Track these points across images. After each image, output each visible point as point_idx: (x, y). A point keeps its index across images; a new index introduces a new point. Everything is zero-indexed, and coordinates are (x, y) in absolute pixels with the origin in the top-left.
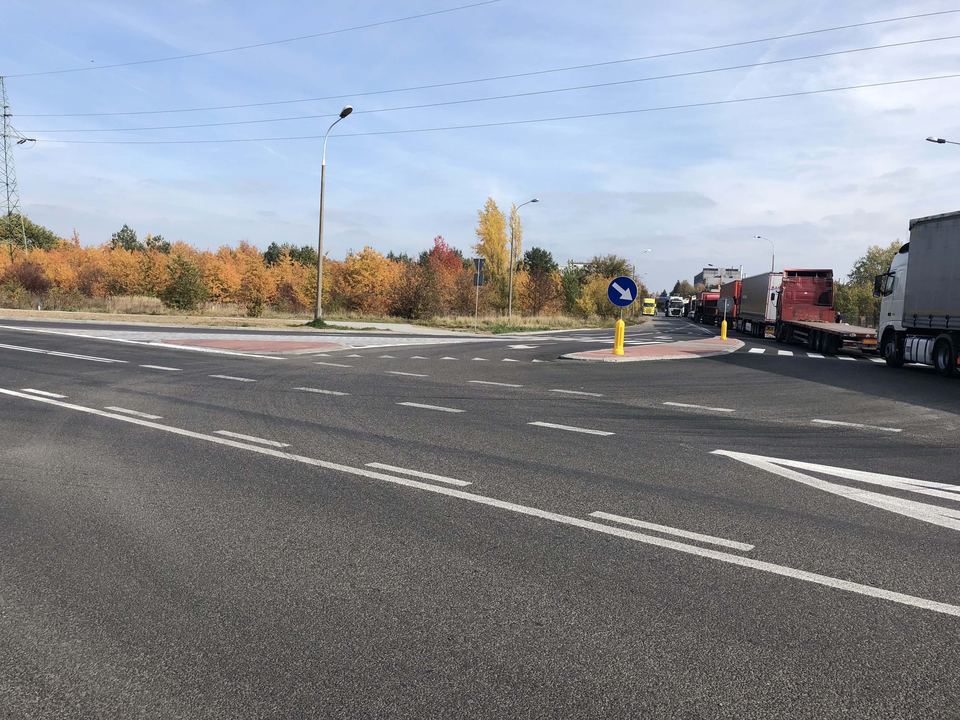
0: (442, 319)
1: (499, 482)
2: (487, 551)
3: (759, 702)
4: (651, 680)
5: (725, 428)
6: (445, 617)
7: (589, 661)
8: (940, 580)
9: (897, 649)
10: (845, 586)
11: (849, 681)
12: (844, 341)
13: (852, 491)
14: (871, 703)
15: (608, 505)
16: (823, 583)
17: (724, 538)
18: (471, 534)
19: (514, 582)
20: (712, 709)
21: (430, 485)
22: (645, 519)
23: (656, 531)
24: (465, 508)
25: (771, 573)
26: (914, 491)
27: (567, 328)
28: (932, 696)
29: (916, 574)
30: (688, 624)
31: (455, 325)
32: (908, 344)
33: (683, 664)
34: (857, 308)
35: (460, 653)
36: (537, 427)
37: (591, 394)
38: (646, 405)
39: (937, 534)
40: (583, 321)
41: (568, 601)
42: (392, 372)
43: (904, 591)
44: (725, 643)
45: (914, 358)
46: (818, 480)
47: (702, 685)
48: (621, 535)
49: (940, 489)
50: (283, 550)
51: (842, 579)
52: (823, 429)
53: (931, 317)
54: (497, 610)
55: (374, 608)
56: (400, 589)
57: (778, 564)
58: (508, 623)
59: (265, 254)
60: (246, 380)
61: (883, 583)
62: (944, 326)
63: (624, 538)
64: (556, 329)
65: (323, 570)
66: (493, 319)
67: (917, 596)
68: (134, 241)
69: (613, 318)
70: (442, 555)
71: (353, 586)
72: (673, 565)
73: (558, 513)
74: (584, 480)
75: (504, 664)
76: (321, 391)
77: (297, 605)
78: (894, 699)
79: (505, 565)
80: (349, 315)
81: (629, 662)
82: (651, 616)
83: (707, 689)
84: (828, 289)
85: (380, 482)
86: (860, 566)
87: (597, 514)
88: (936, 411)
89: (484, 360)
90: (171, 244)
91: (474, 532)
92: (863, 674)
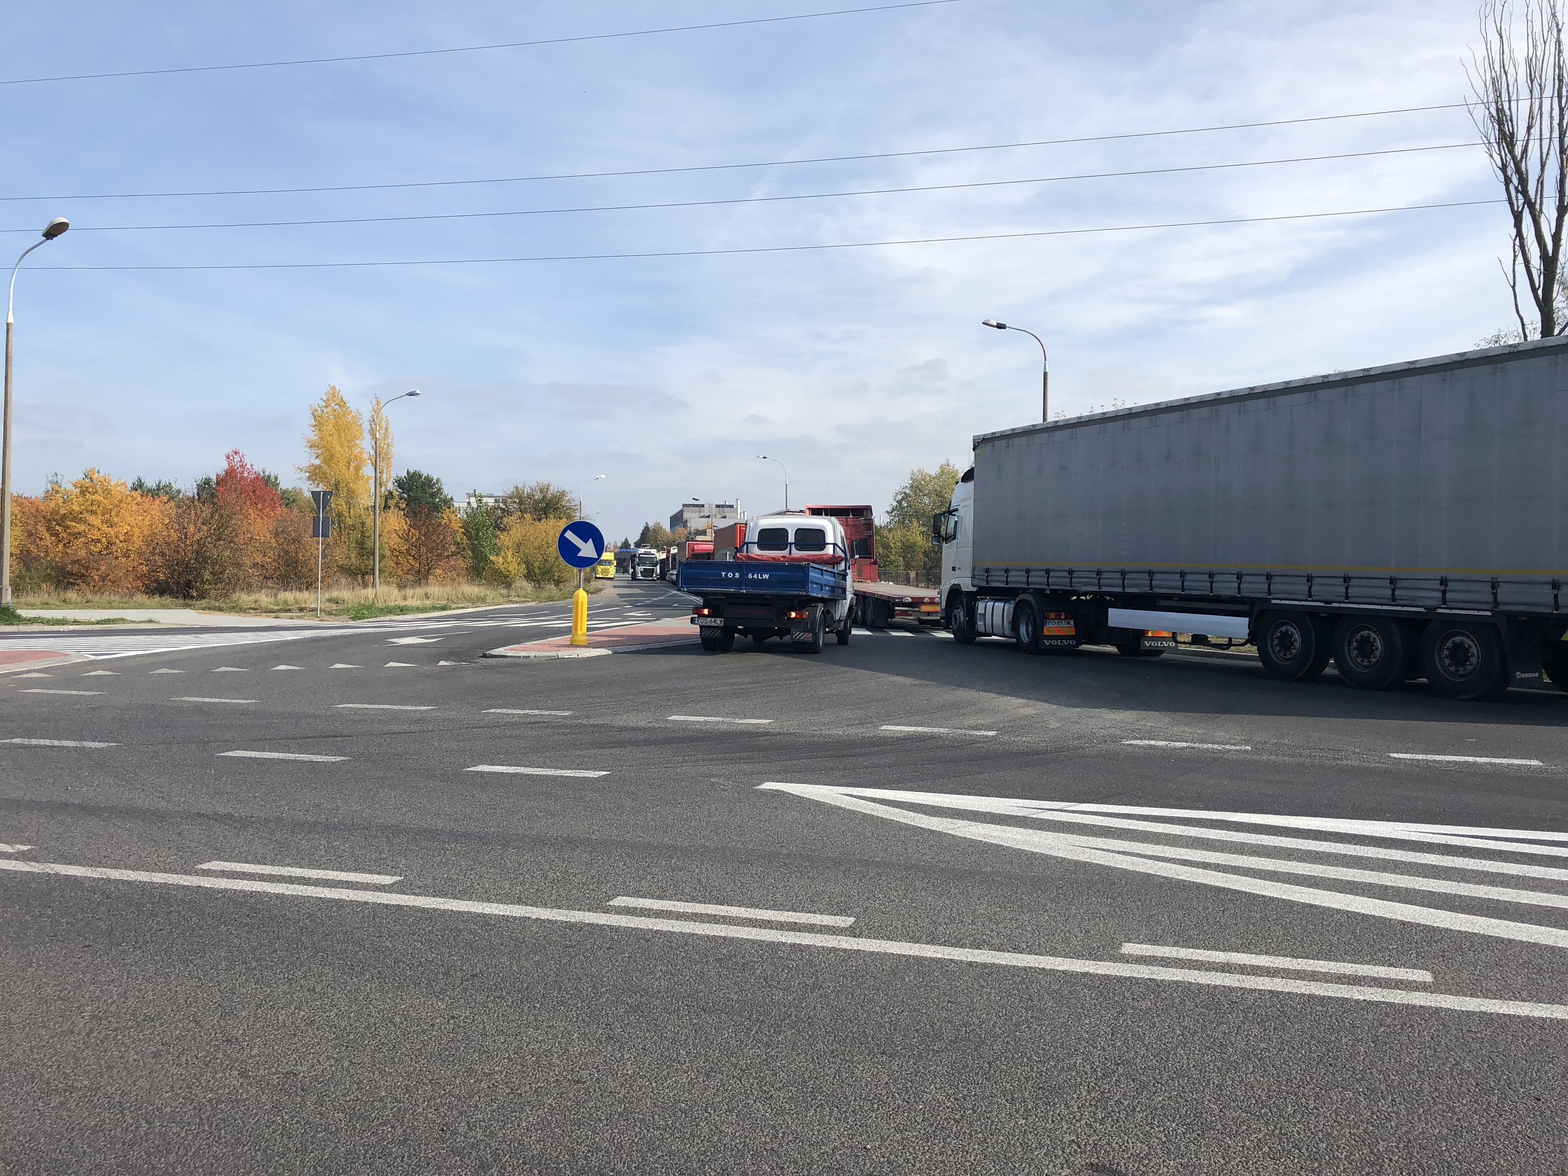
0: (251, 598)
1: (448, 871)
2: (462, 984)
3: (915, 1134)
4: (765, 1133)
5: (765, 749)
6: (424, 1098)
7: (670, 1123)
8: (1092, 932)
9: (1063, 1030)
10: (983, 957)
11: (1017, 1082)
12: (896, 608)
13: (959, 825)
14: (1051, 1107)
15: (632, 884)
16: (956, 958)
17: (810, 912)
18: (426, 960)
19: (521, 1024)
20: (858, 1156)
21: (329, 889)
22: (693, 900)
23: (715, 916)
24: (404, 921)
25: (885, 954)
26: (1033, 816)
27: (478, 604)
28: (1118, 1083)
29: (1063, 928)
30: (795, 1044)
31: (276, 608)
32: (980, 610)
33: (804, 1101)
34: (901, 559)
35: (468, 1149)
36: (482, 774)
37: (553, 713)
38: (643, 724)
39: (1074, 872)
40: (504, 591)
41: (613, 1039)
42: (187, 699)
43: (1053, 953)
44: (853, 1063)
45: (989, 630)
46: (912, 813)
47: (836, 1127)
48: (665, 929)
49: (1062, 811)
50: (88, 1034)
51: (976, 948)
52: (898, 739)
53: (1007, 571)
54: (507, 1072)
55: (296, 1104)
56: (332, 1066)
57: (892, 940)
58: (531, 1088)
61: (1027, 947)
62: (1023, 583)
63: (670, 931)
64: (462, 608)
65: (178, 1057)
66: (348, 594)
67: (1071, 957)
69: (553, 586)
70: (388, 1000)
71: (243, 1074)
72: (751, 961)
73: (559, 908)
74: (585, 851)
75: (544, 1151)
76: (56, 743)
77: (150, 1124)
78: (1075, 1096)
79: (498, 1000)
80: (62, 597)
81: (728, 1113)
82: (742, 1042)
83: (845, 1130)
84: (867, 533)
85: (235, 893)
86: (995, 926)
87: (620, 901)
88: (1031, 702)
89: (353, 666)
91: (431, 956)
92: (1032, 1071)
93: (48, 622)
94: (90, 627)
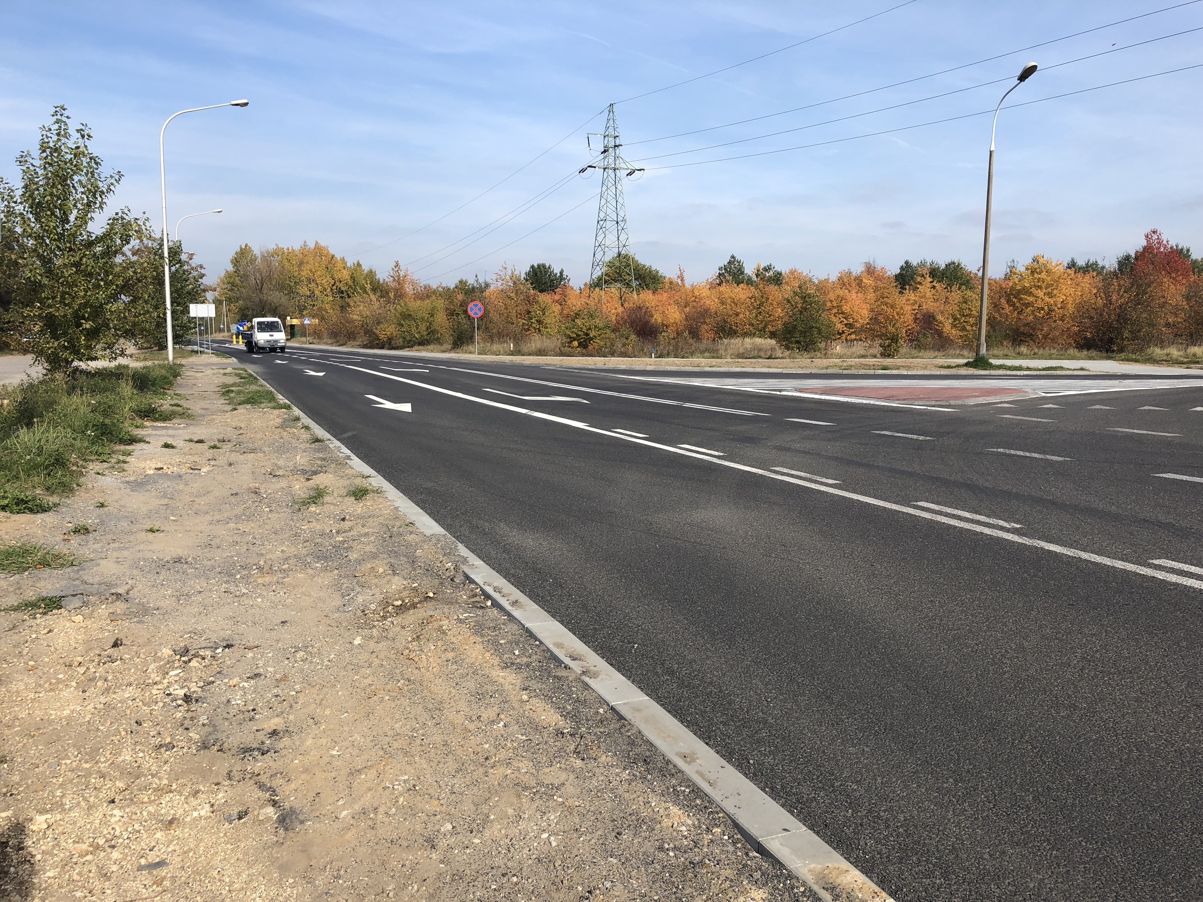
0: (1163, 352)
31: (1186, 360)
42: (1121, 430)
59: (896, 276)
60: (921, 438)
68: (742, 273)
76: (1028, 454)
80: (1017, 351)
90: (783, 273)
93: (1010, 368)
94: (1038, 373)
